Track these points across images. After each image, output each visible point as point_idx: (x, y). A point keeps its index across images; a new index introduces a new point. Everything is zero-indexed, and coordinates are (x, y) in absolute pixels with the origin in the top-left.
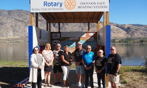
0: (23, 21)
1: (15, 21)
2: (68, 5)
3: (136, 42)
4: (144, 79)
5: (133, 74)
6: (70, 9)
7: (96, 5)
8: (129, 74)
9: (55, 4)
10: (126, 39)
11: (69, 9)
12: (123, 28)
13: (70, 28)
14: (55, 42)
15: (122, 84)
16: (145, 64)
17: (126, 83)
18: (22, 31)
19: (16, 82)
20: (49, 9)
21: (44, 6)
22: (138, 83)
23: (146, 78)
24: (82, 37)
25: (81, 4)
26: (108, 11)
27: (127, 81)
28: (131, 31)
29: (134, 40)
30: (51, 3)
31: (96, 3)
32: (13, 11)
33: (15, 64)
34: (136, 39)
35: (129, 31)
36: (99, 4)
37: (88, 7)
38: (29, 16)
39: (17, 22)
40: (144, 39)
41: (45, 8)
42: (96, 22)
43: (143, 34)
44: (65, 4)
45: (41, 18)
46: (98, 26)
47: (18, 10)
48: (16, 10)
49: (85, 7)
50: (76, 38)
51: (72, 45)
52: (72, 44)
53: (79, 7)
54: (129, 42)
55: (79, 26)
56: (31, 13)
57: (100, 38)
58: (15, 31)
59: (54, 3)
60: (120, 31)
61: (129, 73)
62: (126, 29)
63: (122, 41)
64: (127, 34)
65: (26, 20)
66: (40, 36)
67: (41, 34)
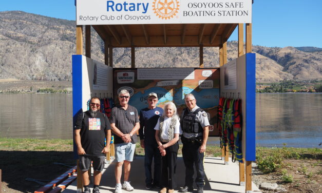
0: (25, 40)
1: (5, 40)
2: (162, 8)
3: (306, 91)
5: (305, 165)
6: (166, 19)
7: (224, 9)
8: (295, 163)
9: (132, 5)
10: (281, 84)
11: (163, 18)
12: (274, 58)
13: (142, 56)
15: (281, 185)
17: (290, 182)
18: (23, 64)
19: (39, 182)
20: (119, 18)
21: (108, 10)
22: (316, 183)
24: (186, 78)
25: (190, 5)
26: (249, 22)
27: (292, 179)
28: (295, 63)
29: (302, 85)
30: (122, 4)
31: (224, 5)
33: (22, 144)
34: (306, 83)
35: (288, 63)
36: (229, 6)
37: (205, 12)
38: (41, 27)
39: (11, 41)
41: (109, 16)
42: (219, 44)
44: (154, 6)
45: (72, 32)
46: (222, 55)
47: (12, 12)
48: (9, 13)
49: (198, 13)
51: (162, 99)
52: (162, 96)
53: (185, 12)
54: (289, 91)
55: (167, 51)
56: (78, 26)
57: (229, 82)
58: (5, 65)
59: (130, 4)
60: (268, 64)
62: (282, 59)
63: (272, 89)
64: (283, 71)
65: (32, 38)
66: (95, 77)
67: (95, 73)
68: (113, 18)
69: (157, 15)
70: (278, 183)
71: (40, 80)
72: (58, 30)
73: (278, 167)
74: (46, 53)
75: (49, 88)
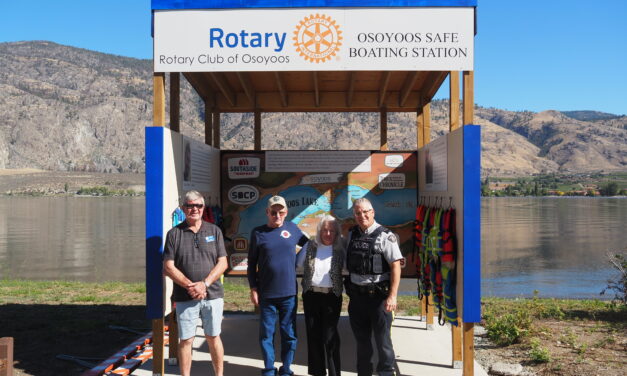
0: (55, 96)
1: (18, 95)
3: (582, 194)
4: (619, 348)
5: (573, 330)
6: (318, 61)
7: (424, 43)
8: (556, 327)
9: (257, 37)
10: (535, 180)
11: (312, 60)
12: (522, 131)
14: (241, 195)
15: (529, 368)
16: (621, 286)
17: (545, 362)
18: (52, 141)
19: (82, 362)
20: (231, 60)
21: (212, 45)
22: (592, 363)
23: (624, 341)
24: (355, 170)
25: (362, 38)
26: (470, 68)
27: (549, 356)
28: (561, 141)
29: (575, 183)
30: (238, 35)
31: (424, 38)
32: (9, 49)
33: (48, 291)
34: (582, 178)
35: (549, 141)
36: (433, 39)
37: (389, 50)
38: (86, 70)
39: (28, 97)
40: (619, 181)
41: (213, 56)
42: (416, 106)
43: (615, 155)
44: (295, 39)
45: (144, 81)
46: (422, 127)
47: (32, 43)
48: (26, 44)
49: (377, 54)
50: (329, 178)
51: (311, 208)
52: (311, 203)
53: (353, 51)
54: (551, 194)
56: (157, 74)
57: (434, 177)
58: (18, 142)
59: (253, 35)
60: (511, 141)
61: (553, 325)
62: (538, 134)
63: (519, 189)
64: (539, 156)
65: (69, 91)
66: (187, 167)
67: (188, 160)
68: (220, 60)
69: (302, 54)
70: (524, 363)
71: (84, 170)
72: (118, 77)
73: (523, 334)
74: (96, 120)
75: (100, 187)
